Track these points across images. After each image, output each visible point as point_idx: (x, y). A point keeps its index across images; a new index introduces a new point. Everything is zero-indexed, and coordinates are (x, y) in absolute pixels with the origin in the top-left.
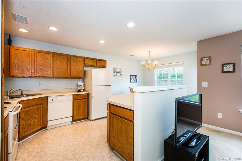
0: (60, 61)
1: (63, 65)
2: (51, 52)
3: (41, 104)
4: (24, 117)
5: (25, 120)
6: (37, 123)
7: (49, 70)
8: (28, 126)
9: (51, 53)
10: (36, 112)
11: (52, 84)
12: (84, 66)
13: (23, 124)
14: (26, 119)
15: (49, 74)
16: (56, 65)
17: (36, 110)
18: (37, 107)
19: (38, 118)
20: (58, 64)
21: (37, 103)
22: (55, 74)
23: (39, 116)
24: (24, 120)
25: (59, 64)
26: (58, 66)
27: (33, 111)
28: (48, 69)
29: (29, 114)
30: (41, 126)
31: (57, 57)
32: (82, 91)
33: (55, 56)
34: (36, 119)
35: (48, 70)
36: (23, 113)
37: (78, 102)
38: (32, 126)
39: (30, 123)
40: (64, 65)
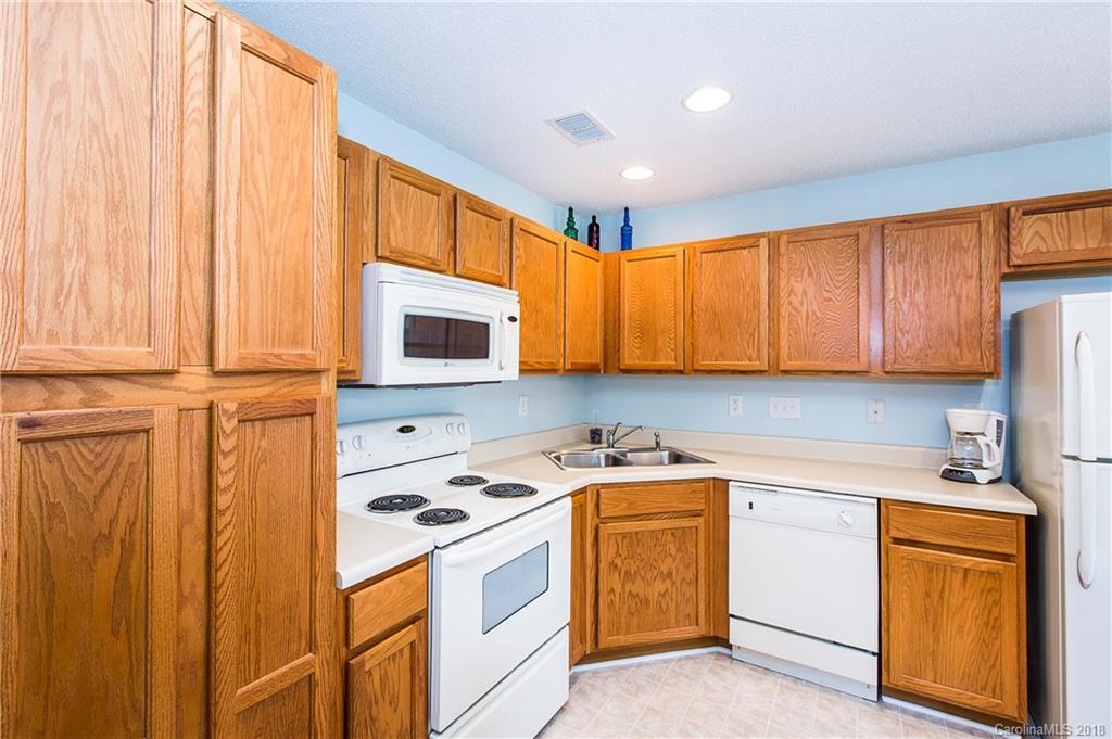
0: (810, 274)
1: (826, 295)
2: (762, 235)
3: (699, 515)
4: (618, 561)
5: (620, 574)
6: (677, 605)
7: (752, 335)
8: (634, 605)
9: (763, 242)
10: (673, 552)
11: (784, 408)
12: (1005, 277)
13: (612, 590)
14: (626, 572)
15: (754, 356)
16: (790, 303)
17: (670, 538)
18: (677, 523)
19: (684, 579)
20: (800, 296)
21: (674, 504)
22: (784, 354)
23: (690, 575)
24: (616, 574)
25: (804, 292)
26: (802, 304)
27: (658, 539)
28: (751, 330)
29: (638, 551)
30: (697, 625)
31: (794, 255)
32: (982, 476)
33: (783, 248)
34: (673, 583)
35: (747, 336)
36: (613, 541)
37: (930, 567)
38: (650, 611)
39: (641, 594)
40: (838, 292)
